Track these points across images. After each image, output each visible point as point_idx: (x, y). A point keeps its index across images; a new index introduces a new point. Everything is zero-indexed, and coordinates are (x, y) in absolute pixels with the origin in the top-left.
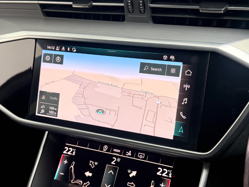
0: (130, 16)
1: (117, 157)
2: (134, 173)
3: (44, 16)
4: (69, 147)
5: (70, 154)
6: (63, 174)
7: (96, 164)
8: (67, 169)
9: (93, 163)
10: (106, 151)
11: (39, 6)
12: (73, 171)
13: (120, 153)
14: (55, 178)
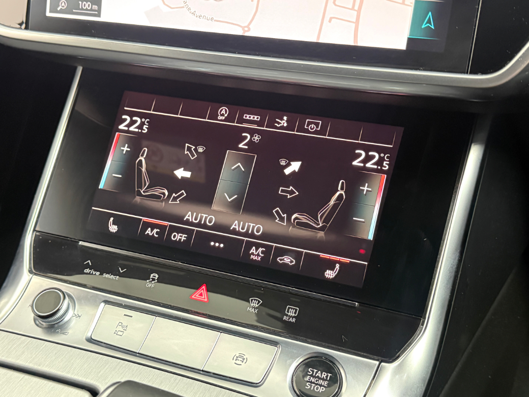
1: (252, 132)
2: (295, 166)
4: (131, 114)
5: (137, 130)
6: (121, 176)
9: (194, 147)
12: (144, 169)
13: (259, 123)
14: (101, 186)
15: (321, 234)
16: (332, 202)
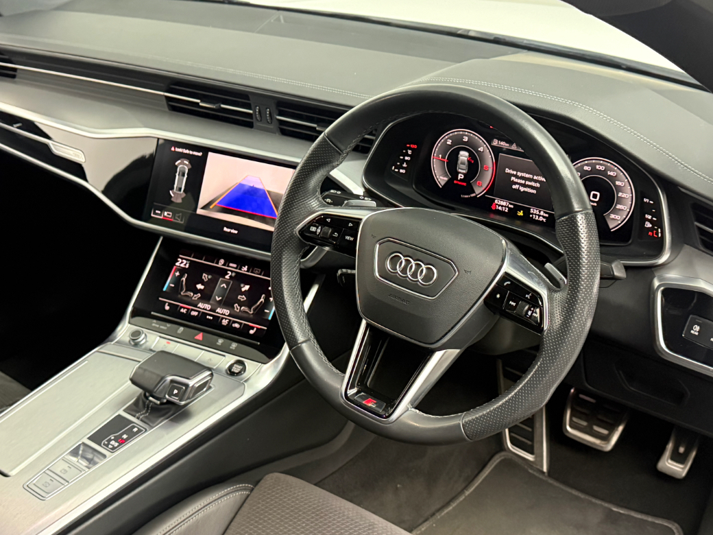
0: (259, 124)
1: (232, 271)
2: (247, 287)
3: (170, 110)
4: (182, 259)
5: (184, 266)
6: (173, 285)
7: (210, 277)
8: (177, 281)
9: (206, 276)
10: (223, 265)
11: (164, 98)
12: (184, 283)
13: (236, 268)
14: (165, 289)
15: (252, 316)
16: (258, 303)
